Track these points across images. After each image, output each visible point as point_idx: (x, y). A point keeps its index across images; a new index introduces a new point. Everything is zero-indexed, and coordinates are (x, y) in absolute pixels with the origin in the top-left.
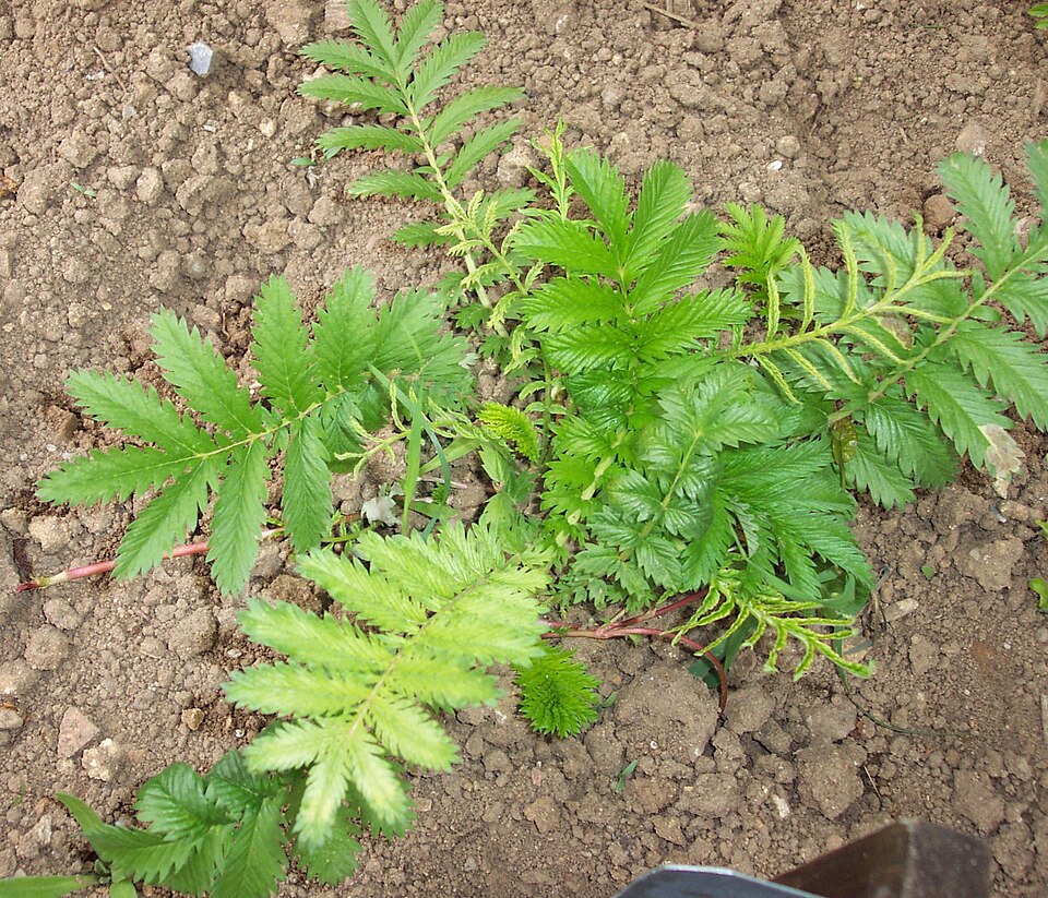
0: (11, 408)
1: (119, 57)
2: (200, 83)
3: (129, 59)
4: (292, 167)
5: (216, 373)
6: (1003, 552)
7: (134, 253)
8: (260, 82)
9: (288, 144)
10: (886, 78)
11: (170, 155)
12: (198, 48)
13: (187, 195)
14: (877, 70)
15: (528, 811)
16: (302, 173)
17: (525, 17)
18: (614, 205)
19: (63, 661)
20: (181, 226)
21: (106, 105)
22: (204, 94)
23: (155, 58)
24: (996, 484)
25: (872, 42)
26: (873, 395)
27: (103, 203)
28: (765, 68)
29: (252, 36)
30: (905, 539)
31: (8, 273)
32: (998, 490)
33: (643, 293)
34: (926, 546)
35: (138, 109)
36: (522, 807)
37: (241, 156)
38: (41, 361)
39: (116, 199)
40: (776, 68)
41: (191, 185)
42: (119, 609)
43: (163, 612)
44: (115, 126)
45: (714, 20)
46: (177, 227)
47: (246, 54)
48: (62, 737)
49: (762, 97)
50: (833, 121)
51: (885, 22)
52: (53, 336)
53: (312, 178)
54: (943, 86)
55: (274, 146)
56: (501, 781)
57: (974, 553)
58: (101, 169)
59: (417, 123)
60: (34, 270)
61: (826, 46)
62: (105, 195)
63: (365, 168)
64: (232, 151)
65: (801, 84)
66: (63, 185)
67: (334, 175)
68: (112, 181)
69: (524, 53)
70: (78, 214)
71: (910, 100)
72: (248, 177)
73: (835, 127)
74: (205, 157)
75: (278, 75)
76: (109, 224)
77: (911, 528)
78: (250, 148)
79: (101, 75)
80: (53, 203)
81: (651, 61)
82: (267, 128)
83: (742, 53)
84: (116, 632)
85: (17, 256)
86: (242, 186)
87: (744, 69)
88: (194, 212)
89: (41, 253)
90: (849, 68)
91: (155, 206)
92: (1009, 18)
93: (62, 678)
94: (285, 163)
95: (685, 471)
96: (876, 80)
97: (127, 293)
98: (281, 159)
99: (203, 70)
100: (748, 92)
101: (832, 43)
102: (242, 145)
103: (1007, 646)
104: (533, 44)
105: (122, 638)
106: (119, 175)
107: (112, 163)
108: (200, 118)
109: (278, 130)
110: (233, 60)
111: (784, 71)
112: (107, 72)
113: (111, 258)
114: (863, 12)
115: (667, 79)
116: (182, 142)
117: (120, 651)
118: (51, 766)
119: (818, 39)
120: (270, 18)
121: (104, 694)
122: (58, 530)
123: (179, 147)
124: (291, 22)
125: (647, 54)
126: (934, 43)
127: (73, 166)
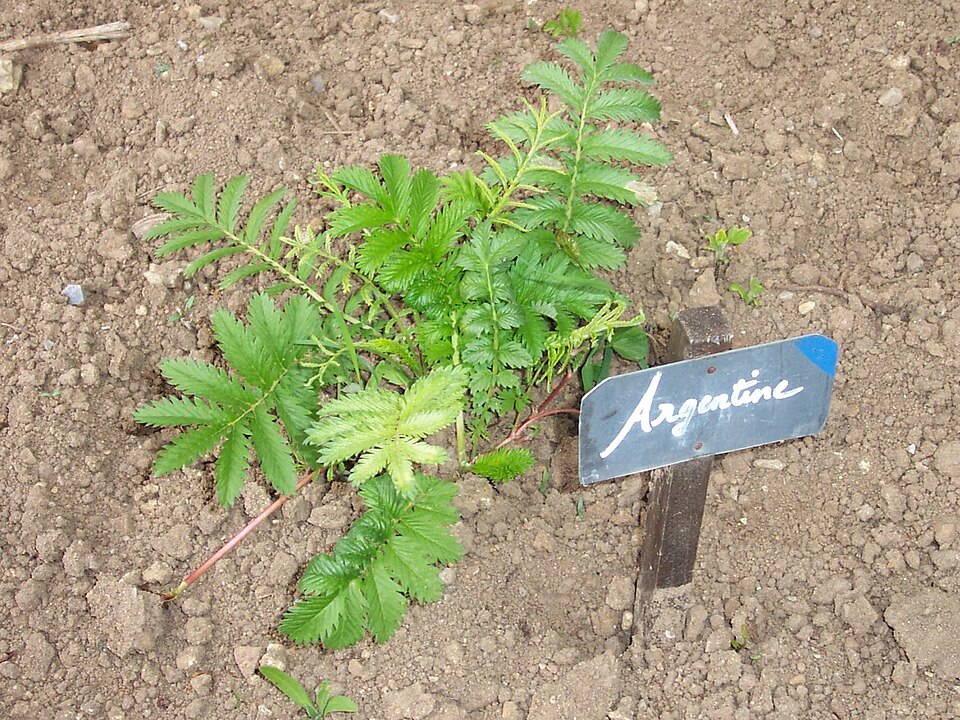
0: (86, 533)
1: (21, 320)
2: (84, 308)
3: (29, 318)
4: (170, 324)
5: (213, 376)
6: (704, 280)
7: (104, 417)
8: (118, 293)
9: (160, 312)
10: (488, 101)
11: (91, 354)
12: (70, 289)
13: (116, 368)
14: (480, 100)
15: (535, 544)
16: (178, 324)
17: (258, 172)
18: (372, 187)
19: (213, 631)
20: (123, 391)
21: (31, 348)
22: (90, 312)
23: (46, 307)
24: (679, 253)
25: (468, 87)
26: (569, 213)
27: (68, 398)
28: (416, 129)
29: (97, 269)
30: (652, 310)
31: (35, 460)
32: (683, 255)
33: (416, 227)
34: (666, 306)
35: (53, 340)
36: (531, 546)
37: (135, 333)
38: (87, 498)
39: (75, 390)
40: (422, 126)
41: (116, 361)
42: (229, 586)
43: (256, 571)
44: (46, 355)
45: (370, 123)
46: (121, 392)
47: (99, 282)
48: (240, 666)
49: (424, 143)
50: (475, 139)
51: (468, 73)
52: (86, 482)
53: (187, 324)
54: (523, 88)
55: (152, 318)
56: (510, 537)
57: (692, 293)
58: (54, 381)
59: (235, 238)
60: (50, 451)
61: (444, 102)
62: (67, 392)
63: (215, 302)
64: (128, 333)
65: (442, 128)
66: (37, 399)
67: (199, 316)
68: (65, 383)
69: (270, 191)
70: (57, 409)
71: (509, 105)
72: (146, 344)
73: (478, 142)
74: (114, 344)
75: (127, 282)
76: (80, 405)
77: (652, 302)
78: (138, 326)
79: (16, 336)
80: (37, 412)
81: (347, 155)
82: (142, 310)
83: (398, 127)
84: (235, 597)
85: (35, 448)
86: (146, 351)
87: (404, 135)
88: (126, 378)
89: (49, 440)
90: (464, 107)
91: (100, 386)
92: (538, 42)
93: (219, 642)
94: (165, 324)
95: (493, 290)
96: (483, 104)
97: (115, 441)
98: (161, 322)
99: (81, 300)
100: (414, 144)
101: (446, 99)
102: (132, 327)
103: (744, 332)
104: (272, 182)
105: (241, 598)
106: (68, 376)
107: (58, 374)
108: (96, 324)
109: (149, 309)
110: (94, 289)
111: (428, 125)
112: (18, 334)
113: (92, 425)
114: (452, 75)
115: (363, 157)
116: (93, 344)
117: (245, 605)
118: (245, 685)
119: (437, 101)
120: (103, 253)
121: (250, 634)
122: (163, 568)
123: (93, 347)
124: (117, 247)
125: (343, 153)
126: (503, 70)
127: (36, 387)
